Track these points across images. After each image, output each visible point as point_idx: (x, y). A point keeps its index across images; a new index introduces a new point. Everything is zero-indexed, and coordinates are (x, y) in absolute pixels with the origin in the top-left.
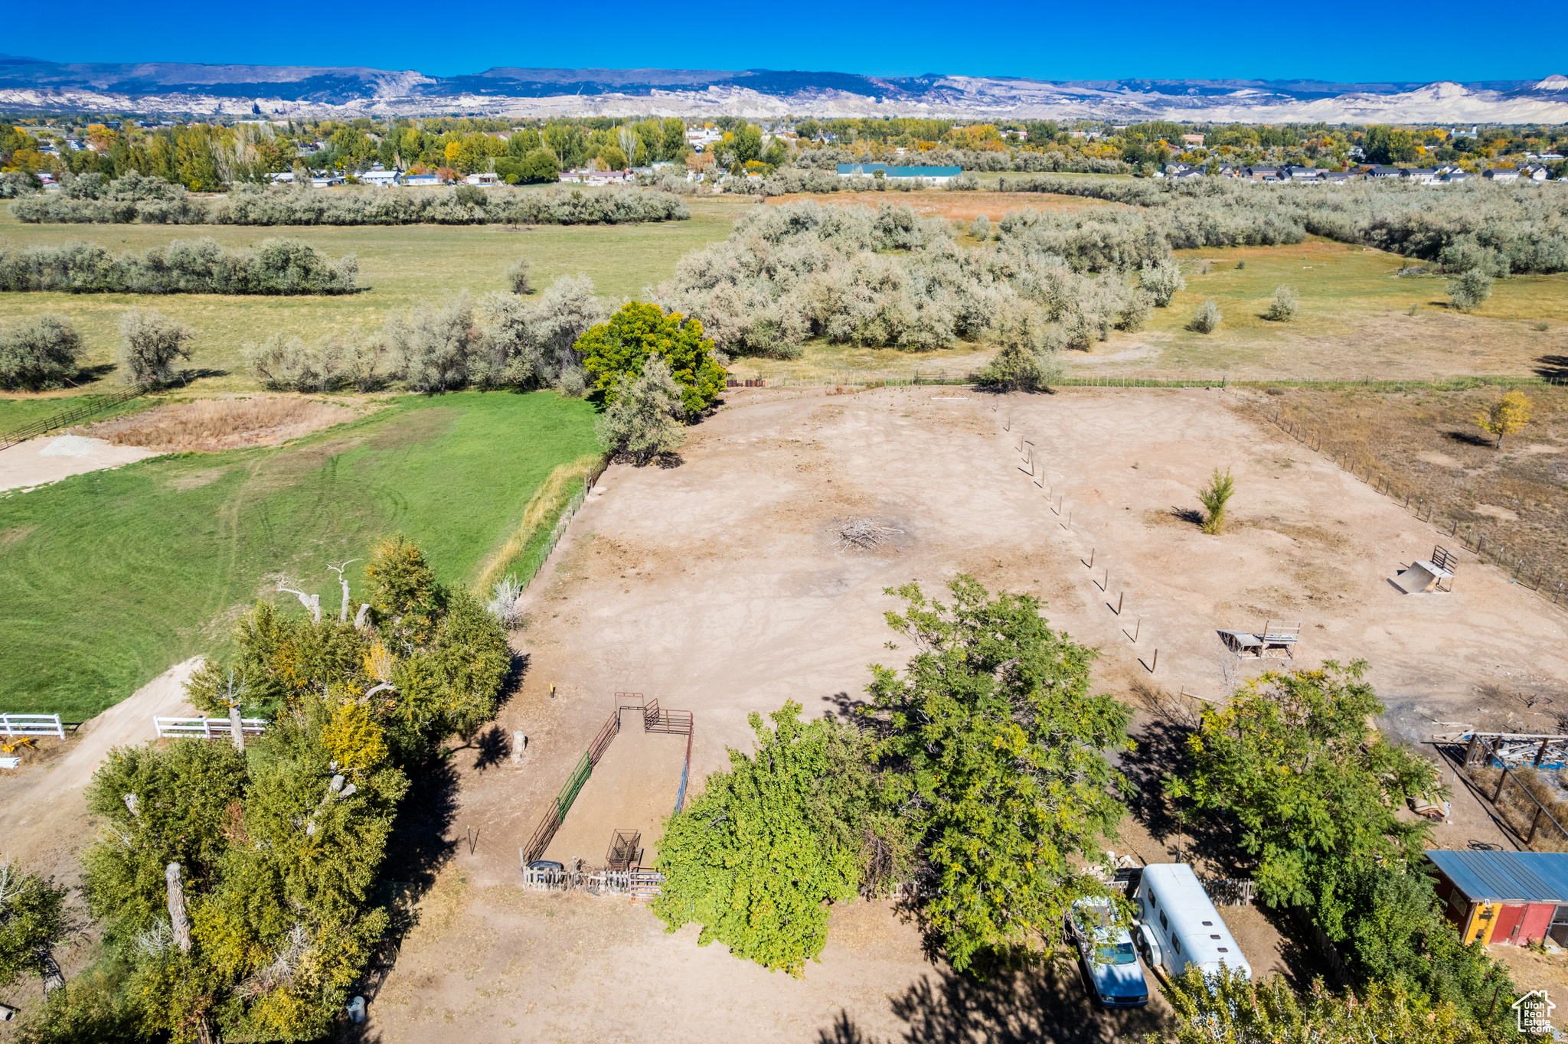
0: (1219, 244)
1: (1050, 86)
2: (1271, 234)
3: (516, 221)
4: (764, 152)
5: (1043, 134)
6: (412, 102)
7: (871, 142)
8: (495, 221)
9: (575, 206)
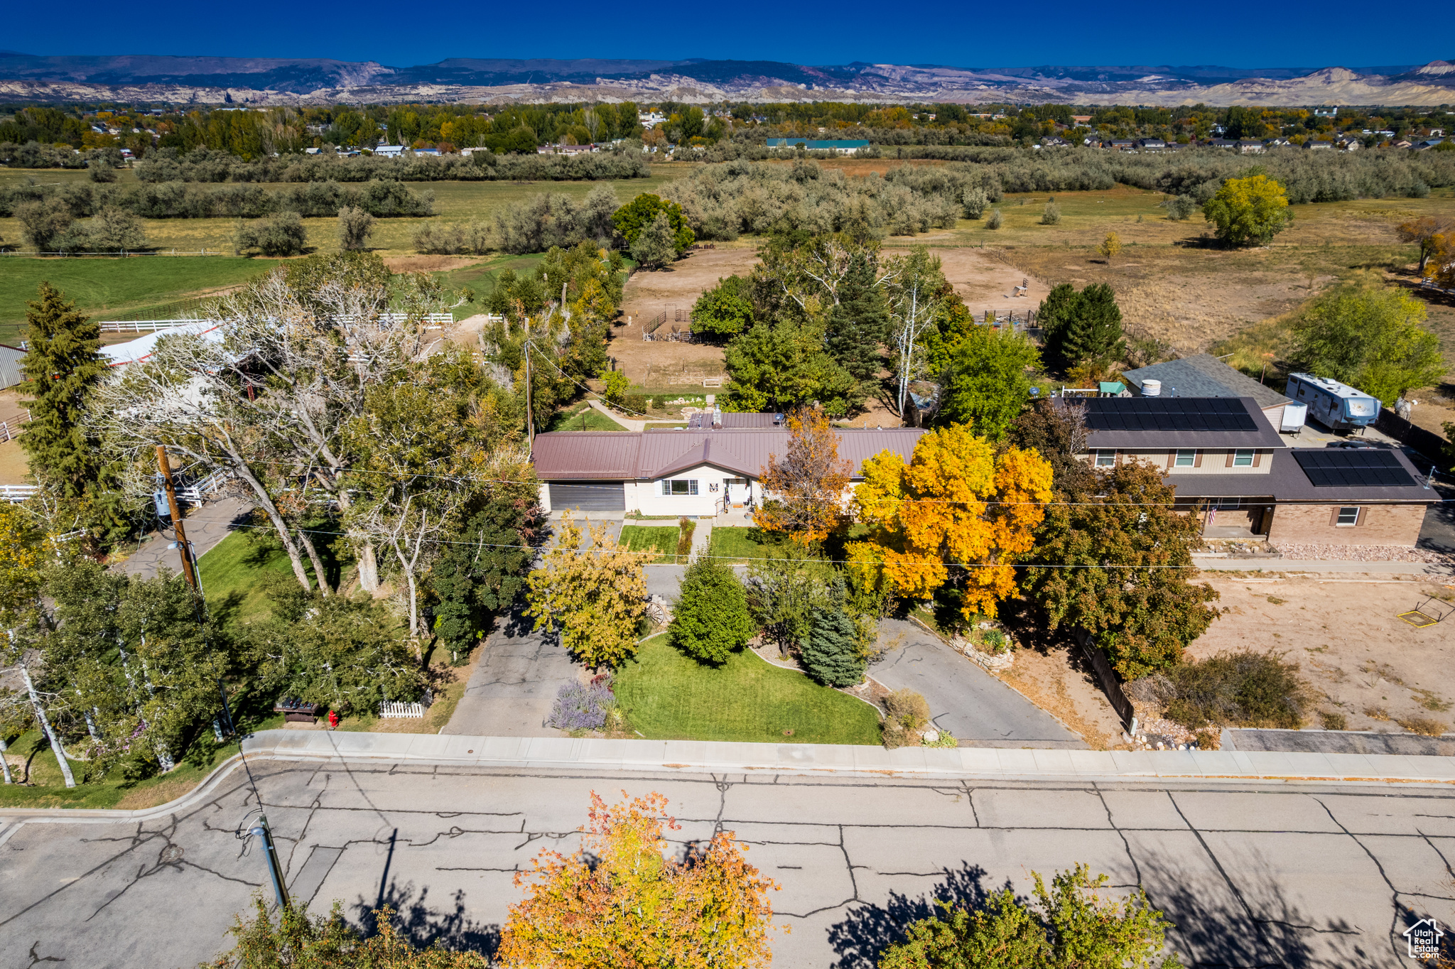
0: (1047, 189)
1: (969, 73)
2: (1086, 182)
3: (520, 178)
4: (705, 129)
5: (950, 114)
6: (373, 91)
7: (797, 122)
8: (503, 178)
9: (564, 166)
